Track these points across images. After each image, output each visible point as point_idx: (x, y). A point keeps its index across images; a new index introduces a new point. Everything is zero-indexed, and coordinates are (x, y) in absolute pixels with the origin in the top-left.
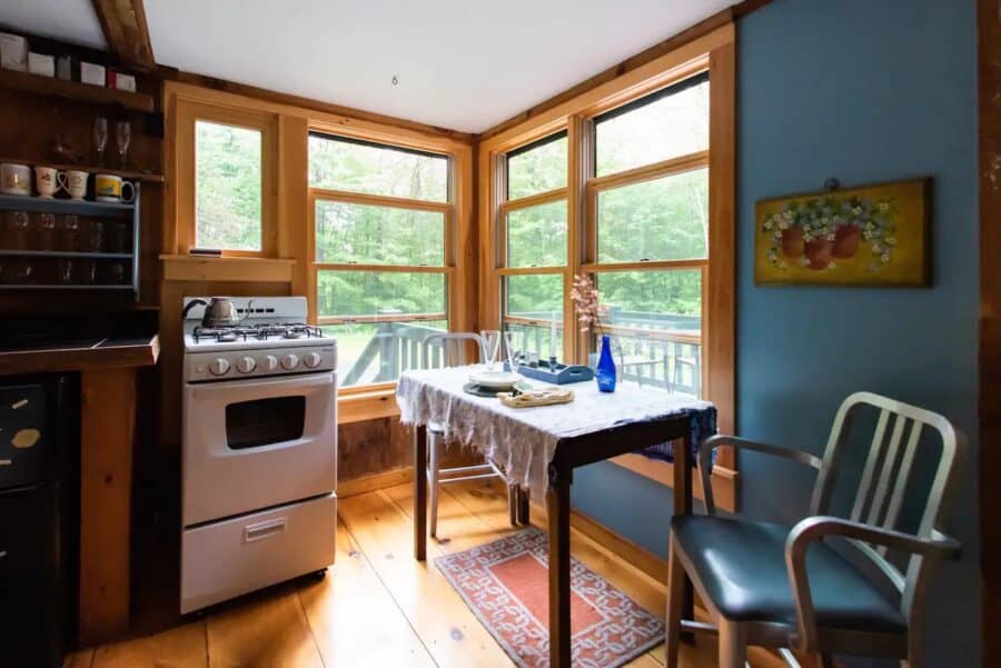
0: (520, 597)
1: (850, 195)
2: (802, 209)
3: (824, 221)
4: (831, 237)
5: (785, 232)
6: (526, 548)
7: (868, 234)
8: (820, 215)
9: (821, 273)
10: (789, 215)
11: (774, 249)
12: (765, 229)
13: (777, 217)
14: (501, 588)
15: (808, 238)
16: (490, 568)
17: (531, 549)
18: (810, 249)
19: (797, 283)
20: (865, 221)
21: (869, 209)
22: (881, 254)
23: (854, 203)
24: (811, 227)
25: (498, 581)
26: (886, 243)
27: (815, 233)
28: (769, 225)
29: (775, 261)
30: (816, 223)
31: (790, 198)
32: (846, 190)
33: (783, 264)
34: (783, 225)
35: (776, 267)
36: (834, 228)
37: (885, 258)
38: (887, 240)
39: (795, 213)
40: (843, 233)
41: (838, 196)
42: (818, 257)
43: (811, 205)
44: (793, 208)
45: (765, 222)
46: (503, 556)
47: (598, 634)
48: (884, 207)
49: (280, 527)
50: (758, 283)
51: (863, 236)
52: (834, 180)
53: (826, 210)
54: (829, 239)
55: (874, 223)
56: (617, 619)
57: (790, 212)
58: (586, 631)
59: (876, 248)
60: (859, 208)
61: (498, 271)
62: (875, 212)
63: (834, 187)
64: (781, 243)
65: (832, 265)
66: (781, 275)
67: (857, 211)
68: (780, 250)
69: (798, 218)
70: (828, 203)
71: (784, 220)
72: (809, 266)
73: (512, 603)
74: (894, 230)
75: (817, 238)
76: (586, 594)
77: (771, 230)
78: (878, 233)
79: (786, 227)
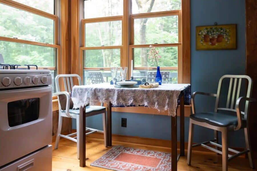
0: (133, 163)
1: (220, 27)
2: (209, 29)
3: (215, 33)
4: (216, 37)
5: (204, 35)
6: (120, 152)
7: (225, 37)
8: (213, 31)
9: (214, 46)
10: (206, 31)
11: (202, 40)
12: (199, 35)
13: (202, 31)
14: (124, 163)
15: (211, 37)
16: (114, 160)
17: (122, 151)
18: (211, 40)
19: (208, 49)
20: (224, 34)
21: (225, 30)
22: (227, 42)
23: (221, 29)
24: (211, 34)
25: (121, 162)
26: (228, 39)
27: (212, 36)
28: (200, 33)
29: (202, 43)
30: (213, 33)
31: (206, 27)
32: (219, 25)
33: (204, 44)
34: (204, 34)
35: (202, 45)
36: (217, 35)
37: (228, 43)
38: (229, 38)
39: (207, 31)
40: (219, 36)
41: (218, 27)
42: (213, 42)
43: (211, 29)
44: (207, 29)
45: (199, 32)
46: (115, 156)
47: (163, 162)
48: (228, 30)
49: (32, 164)
50: (197, 50)
51: (223, 37)
52: (216, 23)
53: (215, 30)
54: (216, 38)
55: (226, 34)
56: (164, 158)
57: (206, 30)
58: (160, 163)
59: (226, 40)
60: (222, 30)
61: (81, 48)
62: (226, 31)
63: (216, 24)
64: (203, 38)
65: (217, 44)
66: (203, 47)
67: (222, 31)
68: (204, 40)
69: (208, 32)
70: (216, 28)
71: (204, 32)
72: (211, 45)
73: (132, 165)
74: (230, 36)
75: (213, 37)
76: (150, 156)
77: (201, 35)
78: (227, 36)
79: (205, 34)
